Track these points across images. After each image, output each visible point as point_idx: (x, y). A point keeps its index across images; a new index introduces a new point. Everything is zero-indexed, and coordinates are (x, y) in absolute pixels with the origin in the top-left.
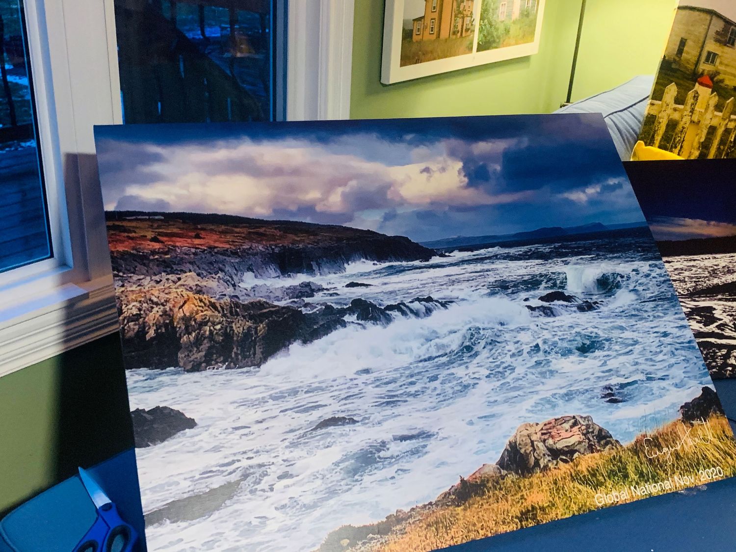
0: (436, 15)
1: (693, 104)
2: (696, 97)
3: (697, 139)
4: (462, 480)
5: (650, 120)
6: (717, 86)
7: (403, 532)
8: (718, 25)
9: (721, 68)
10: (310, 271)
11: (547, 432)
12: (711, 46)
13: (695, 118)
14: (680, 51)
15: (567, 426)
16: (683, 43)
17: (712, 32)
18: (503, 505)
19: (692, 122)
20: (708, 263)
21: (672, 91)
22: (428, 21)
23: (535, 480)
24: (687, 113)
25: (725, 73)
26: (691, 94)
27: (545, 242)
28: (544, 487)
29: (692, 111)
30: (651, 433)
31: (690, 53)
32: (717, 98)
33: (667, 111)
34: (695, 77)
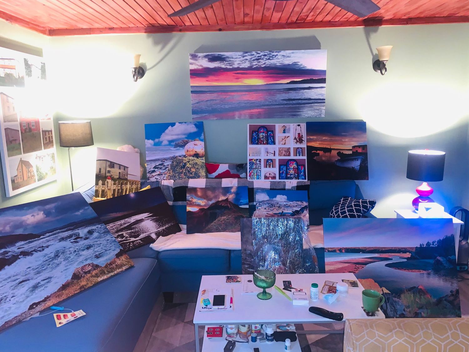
0: (21, 174)
1: (108, 185)
2: (108, 182)
3: (111, 194)
4: (63, 285)
5: (97, 191)
6: (113, 179)
7: (50, 300)
8: (108, 163)
9: (112, 174)
10: (5, 248)
11: (82, 268)
12: (108, 169)
13: (109, 188)
14: (100, 172)
15: (87, 266)
16: (100, 169)
17: (107, 165)
18: (75, 287)
19: (108, 189)
20: (119, 223)
21: (100, 182)
22: (19, 176)
23: (82, 280)
24: (106, 187)
25: (114, 175)
26: (106, 182)
27: (71, 226)
28: (85, 280)
29: (108, 186)
30: (109, 262)
31: (103, 171)
32: (113, 182)
33: (101, 188)
34: (106, 177)
